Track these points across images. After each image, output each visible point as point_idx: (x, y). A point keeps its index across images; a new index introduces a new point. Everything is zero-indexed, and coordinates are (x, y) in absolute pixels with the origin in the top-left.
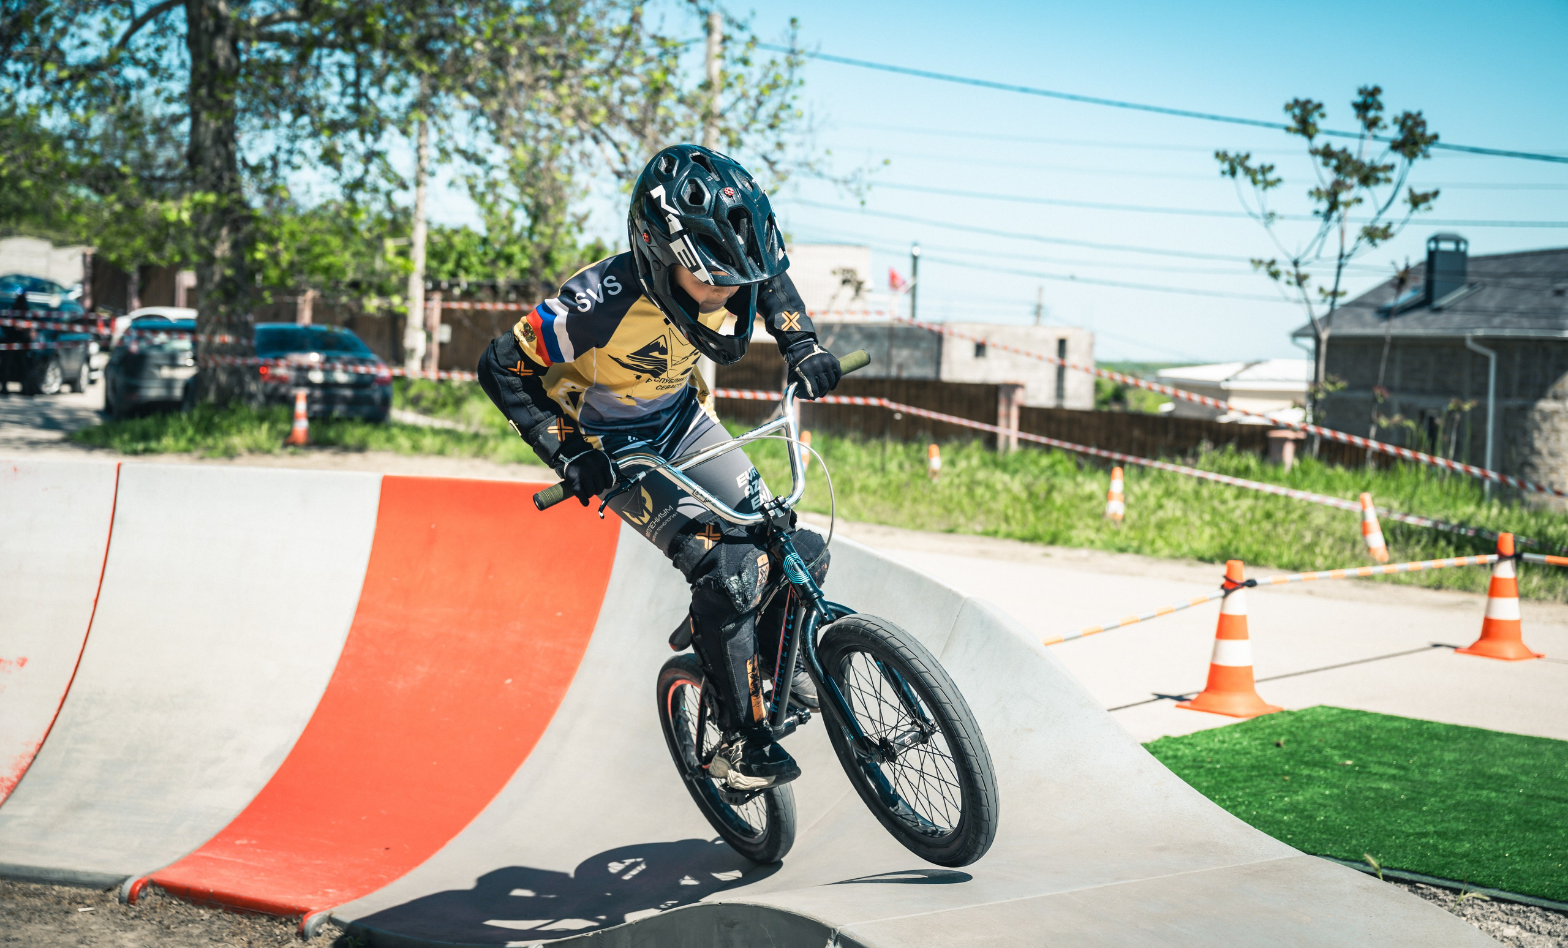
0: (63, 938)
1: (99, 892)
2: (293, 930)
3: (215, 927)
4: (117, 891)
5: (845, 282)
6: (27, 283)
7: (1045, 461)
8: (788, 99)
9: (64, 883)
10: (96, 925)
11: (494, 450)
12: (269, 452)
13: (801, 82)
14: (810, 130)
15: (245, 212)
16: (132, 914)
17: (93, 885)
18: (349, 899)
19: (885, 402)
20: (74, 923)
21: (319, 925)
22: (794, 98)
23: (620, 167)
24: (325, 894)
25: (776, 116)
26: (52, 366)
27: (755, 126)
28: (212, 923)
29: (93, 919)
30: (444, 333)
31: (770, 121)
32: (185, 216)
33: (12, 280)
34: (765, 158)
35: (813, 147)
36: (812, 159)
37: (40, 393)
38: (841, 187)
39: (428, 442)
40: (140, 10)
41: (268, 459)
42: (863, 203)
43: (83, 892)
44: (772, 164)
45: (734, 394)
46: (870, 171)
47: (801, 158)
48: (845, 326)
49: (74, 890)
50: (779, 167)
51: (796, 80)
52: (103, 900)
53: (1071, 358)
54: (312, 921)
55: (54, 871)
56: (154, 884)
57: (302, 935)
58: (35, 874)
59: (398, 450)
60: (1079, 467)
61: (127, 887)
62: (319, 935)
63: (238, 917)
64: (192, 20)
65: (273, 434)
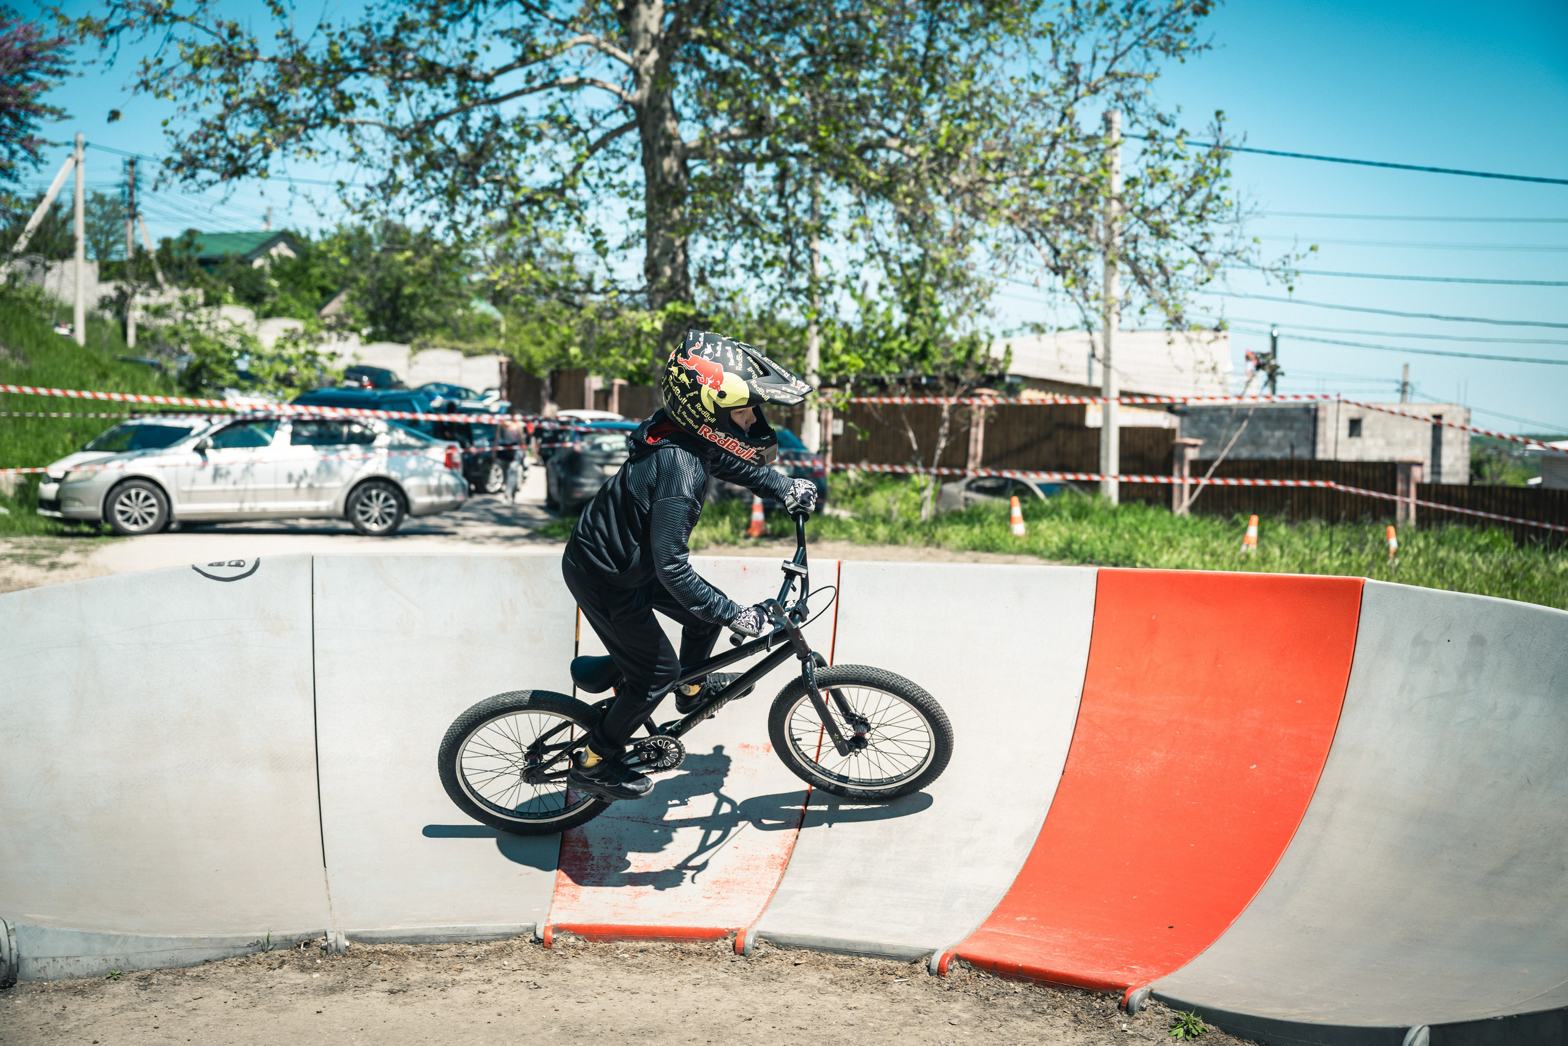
0: (895, 1007)
1: (905, 964)
2: (1113, 1005)
3: (1031, 1000)
4: (923, 964)
5: (1259, 367)
6: (445, 390)
7: (1483, 540)
8: (1216, 190)
9: (870, 955)
10: (919, 995)
11: (946, 538)
12: (734, 543)
13: (1228, 174)
14: (1238, 220)
15: (702, 320)
16: (946, 986)
17: (899, 958)
18: (1158, 977)
19: (1332, 484)
20: (898, 994)
21: (1142, 1000)
22: (1223, 188)
23: (1052, 262)
24: (1131, 970)
25: (1204, 208)
27: (1185, 219)
28: (1026, 996)
29: (912, 990)
30: (837, 427)
31: (1198, 212)
32: (658, 325)
33: (432, 388)
34: (1193, 248)
35: (1241, 237)
36: (1240, 247)
37: (486, 492)
38: (1268, 273)
39: (881, 531)
40: (595, 135)
41: (735, 549)
42: (1291, 289)
43: (888, 962)
44: (1201, 254)
45: (1136, 479)
46: (1298, 257)
47: (1228, 248)
48: (1217, 409)
49: (880, 962)
50: (1208, 257)
51: (1223, 172)
52: (915, 973)
53: (1447, 435)
54: (1136, 996)
55: (859, 944)
56: (959, 958)
57: (1126, 1008)
58: (842, 946)
59: (851, 539)
60: (1521, 545)
61: (935, 961)
62: (1143, 1009)
63: (1050, 991)
64: (647, 144)
65: (736, 527)
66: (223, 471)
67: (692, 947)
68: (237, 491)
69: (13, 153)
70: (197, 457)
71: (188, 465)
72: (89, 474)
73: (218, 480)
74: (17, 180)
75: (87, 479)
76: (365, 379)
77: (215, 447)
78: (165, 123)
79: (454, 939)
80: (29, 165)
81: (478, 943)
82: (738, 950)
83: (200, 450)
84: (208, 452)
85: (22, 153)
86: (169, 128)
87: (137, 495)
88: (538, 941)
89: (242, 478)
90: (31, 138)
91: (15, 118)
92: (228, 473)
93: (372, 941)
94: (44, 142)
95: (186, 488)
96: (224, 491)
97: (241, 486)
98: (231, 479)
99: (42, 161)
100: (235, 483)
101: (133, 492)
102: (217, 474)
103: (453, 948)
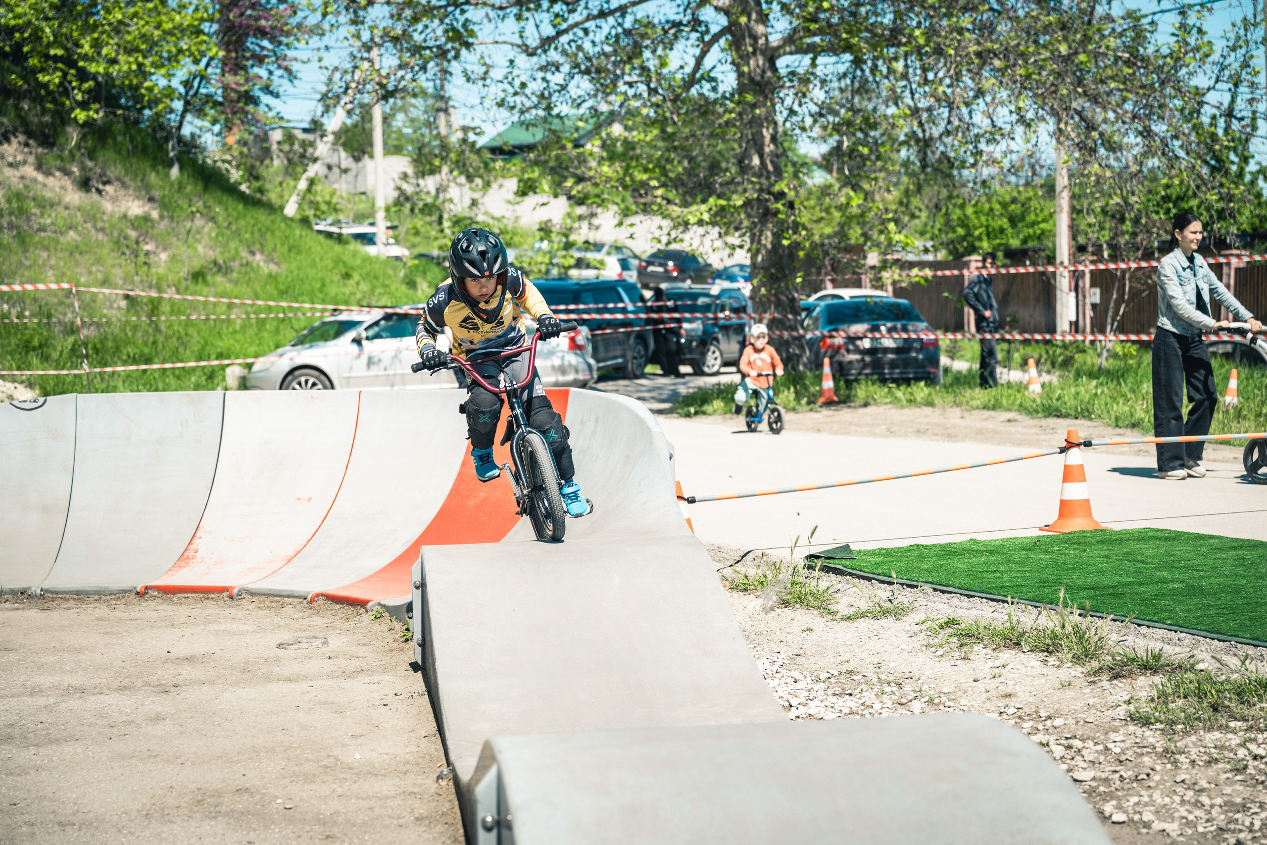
1: (297, 599)
4: (307, 599)
9: (288, 596)
16: (309, 608)
17: (299, 597)
24: (385, 595)
26: (712, 348)
28: (339, 610)
29: (293, 610)
52: (299, 602)
54: (371, 605)
55: (283, 591)
56: (322, 595)
57: (367, 610)
58: (276, 592)
61: (310, 596)
63: (349, 606)
65: (798, 396)
66: (375, 360)
67: (212, 596)
68: (388, 375)
69: (271, 73)
70: (355, 347)
71: (347, 354)
72: (268, 366)
73: (372, 367)
74: (277, 96)
75: (266, 370)
76: (671, 264)
77: (367, 338)
78: (320, 60)
79: (97, 593)
80: (285, 82)
81: (110, 594)
82: (231, 597)
83: (357, 341)
84: (364, 342)
85: (280, 72)
86: (323, 64)
87: (307, 382)
88: (138, 593)
89: (392, 364)
90: (285, 58)
91: (272, 40)
92: (380, 361)
93: (56, 593)
94: (296, 60)
95: (345, 375)
96: (377, 376)
97: (390, 372)
98: (382, 365)
99: (296, 78)
100: (385, 369)
101: (303, 379)
102: (370, 362)
103: (97, 597)
